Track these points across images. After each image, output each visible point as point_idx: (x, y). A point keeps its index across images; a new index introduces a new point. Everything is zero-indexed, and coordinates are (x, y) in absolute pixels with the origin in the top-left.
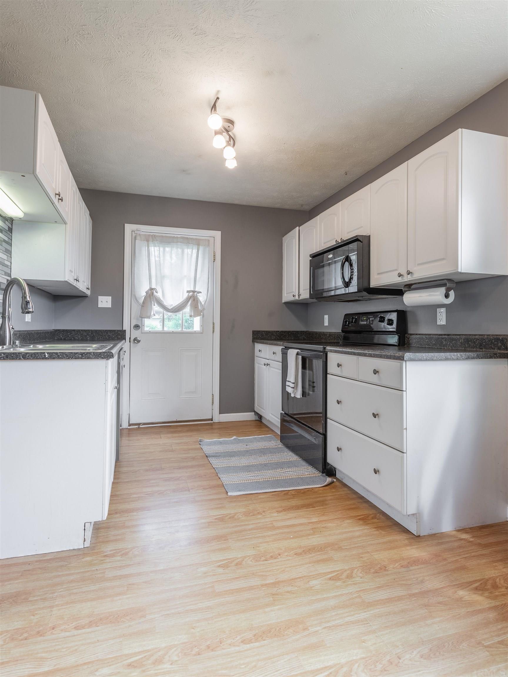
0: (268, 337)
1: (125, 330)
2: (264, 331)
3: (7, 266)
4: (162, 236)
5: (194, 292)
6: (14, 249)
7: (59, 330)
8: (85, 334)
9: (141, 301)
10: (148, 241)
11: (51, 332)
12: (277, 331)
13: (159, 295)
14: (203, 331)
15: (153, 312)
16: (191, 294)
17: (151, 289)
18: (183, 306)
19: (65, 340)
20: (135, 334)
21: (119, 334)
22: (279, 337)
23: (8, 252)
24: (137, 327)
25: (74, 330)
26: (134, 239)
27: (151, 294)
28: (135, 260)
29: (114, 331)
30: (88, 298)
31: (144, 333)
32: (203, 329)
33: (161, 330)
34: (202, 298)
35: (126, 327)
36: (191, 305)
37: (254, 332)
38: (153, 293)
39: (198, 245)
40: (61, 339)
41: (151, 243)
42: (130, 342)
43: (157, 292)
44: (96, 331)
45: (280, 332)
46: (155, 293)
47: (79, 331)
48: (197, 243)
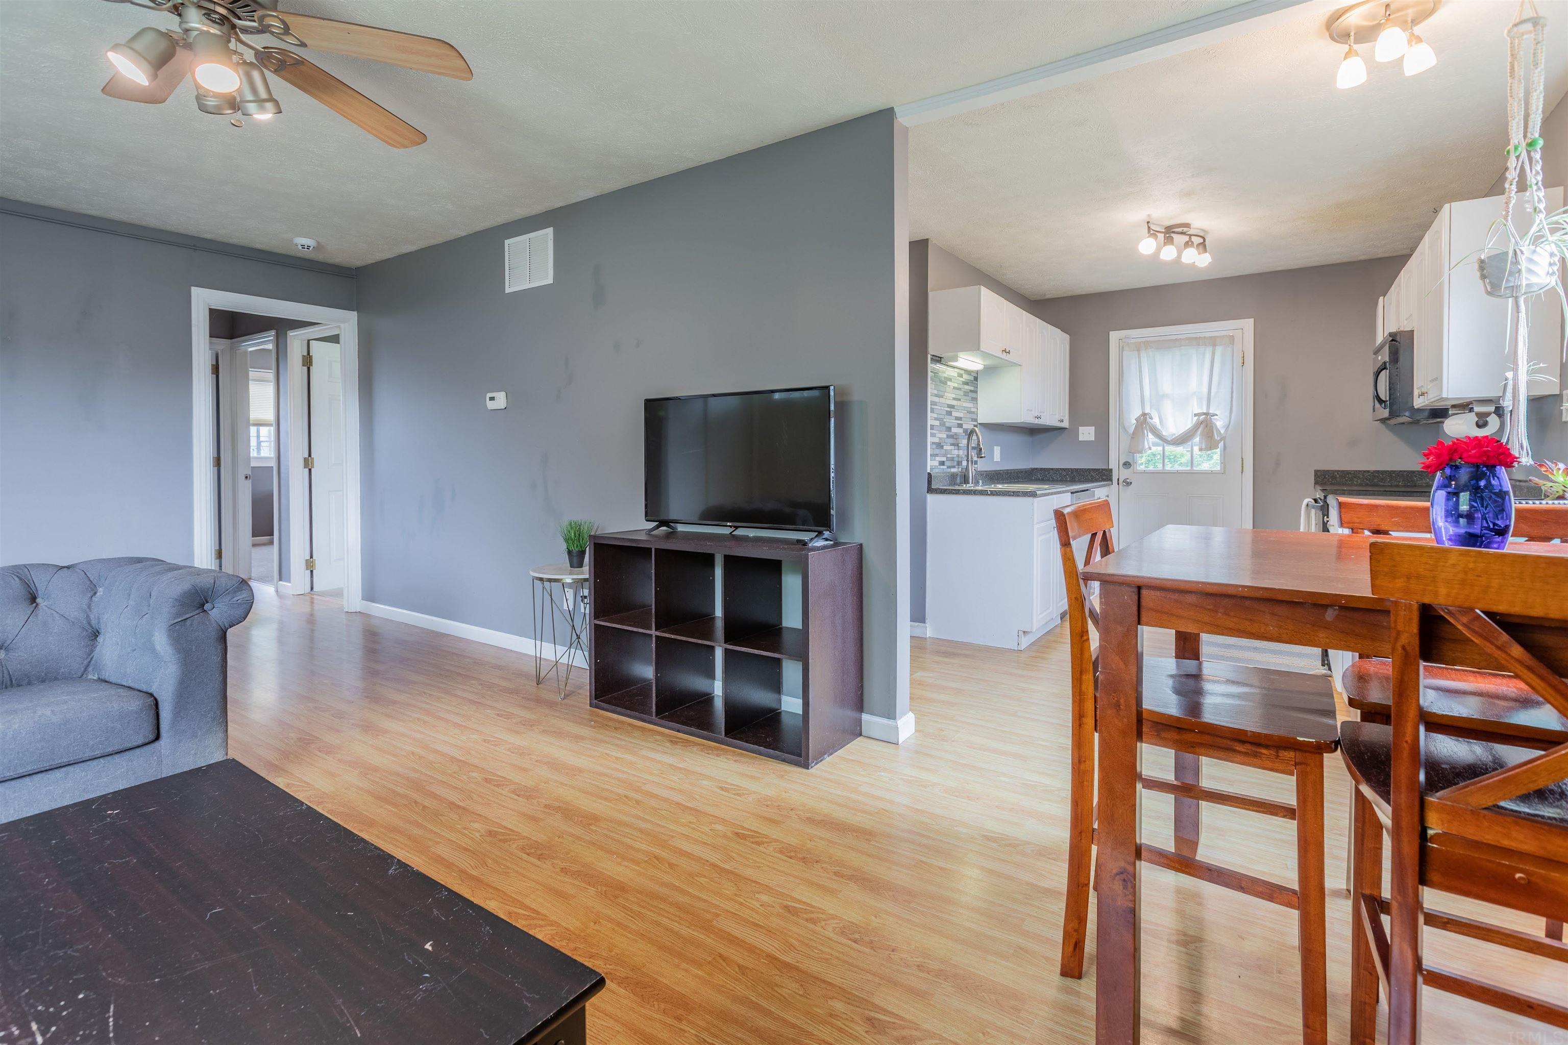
0: (1346, 480)
1: (1111, 469)
2: (1338, 471)
3: (973, 413)
4: (1159, 341)
5: (1206, 414)
6: (980, 395)
7: (1036, 469)
8: (1064, 473)
9: (1131, 430)
10: (1139, 350)
11: (1026, 472)
12: (1365, 471)
13: (1156, 420)
14: (1225, 471)
15: (1148, 444)
16: (1202, 417)
17: (1144, 415)
18: (1189, 436)
19: (1042, 480)
20: (1125, 474)
21: (1104, 475)
22: (1369, 481)
23: (975, 400)
24: (1127, 465)
25: (1052, 469)
26: (1121, 350)
27: (1143, 420)
28: (1122, 377)
29: (1099, 470)
30: (1066, 431)
31: (1137, 473)
32: (1225, 468)
33: (1161, 469)
34: (1219, 423)
35: (1113, 465)
36: (1202, 435)
37: (1316, 472)
38: (1146, 419)
39: (1214, 345)
40: (1039, 479)
41: (1143, 354)
42: (1118, 484)
43: (1151, 418)
44: (1077, 470)
45: (1372, 473)
46: (1148, 420)
47: (1057, 470)
48: (1213, 342)
